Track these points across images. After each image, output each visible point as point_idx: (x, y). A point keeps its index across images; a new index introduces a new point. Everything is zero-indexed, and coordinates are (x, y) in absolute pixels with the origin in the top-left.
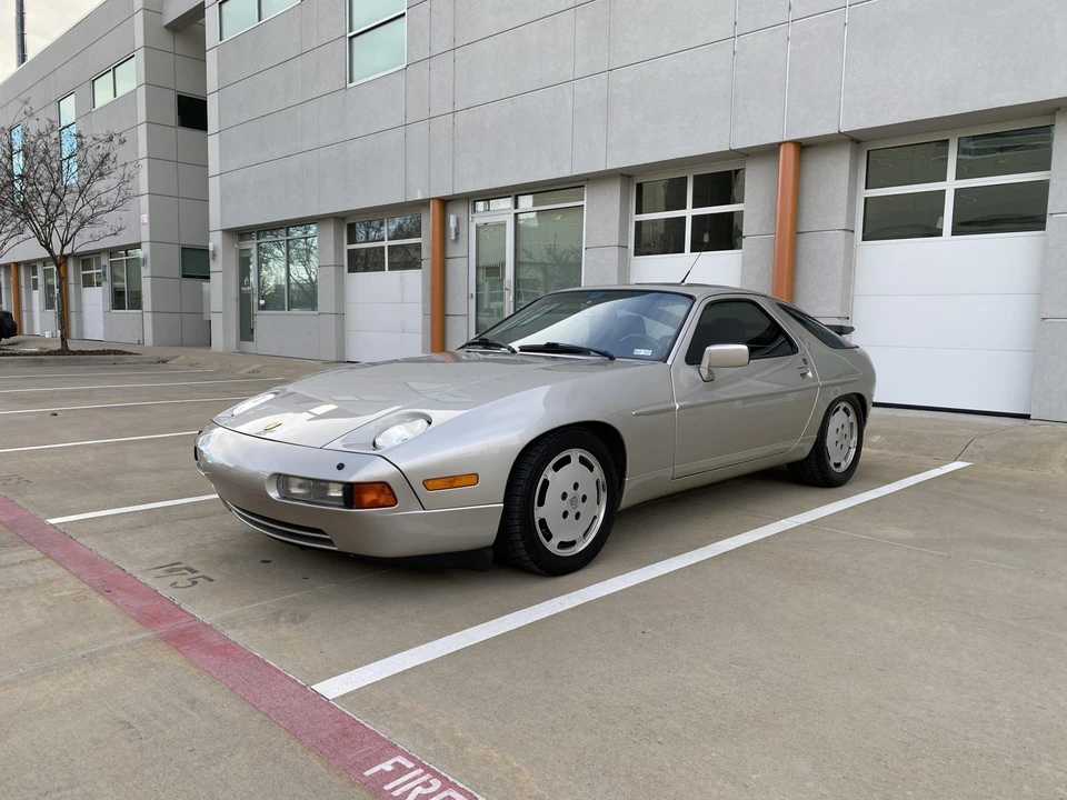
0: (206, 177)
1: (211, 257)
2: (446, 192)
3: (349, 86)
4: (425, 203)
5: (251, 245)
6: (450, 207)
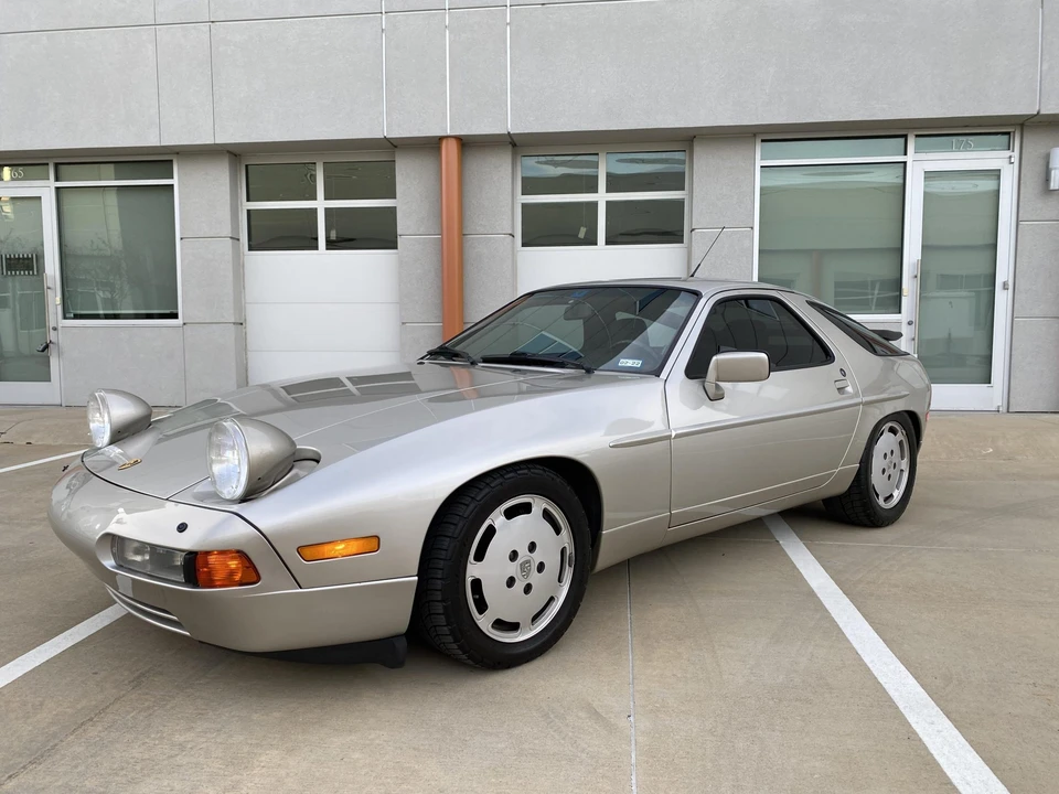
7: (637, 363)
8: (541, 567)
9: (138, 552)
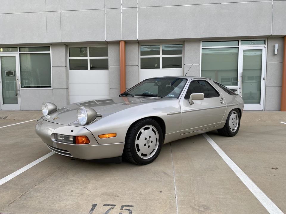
7: (173, 96)
8: (152, 142)
9: (61, 137)
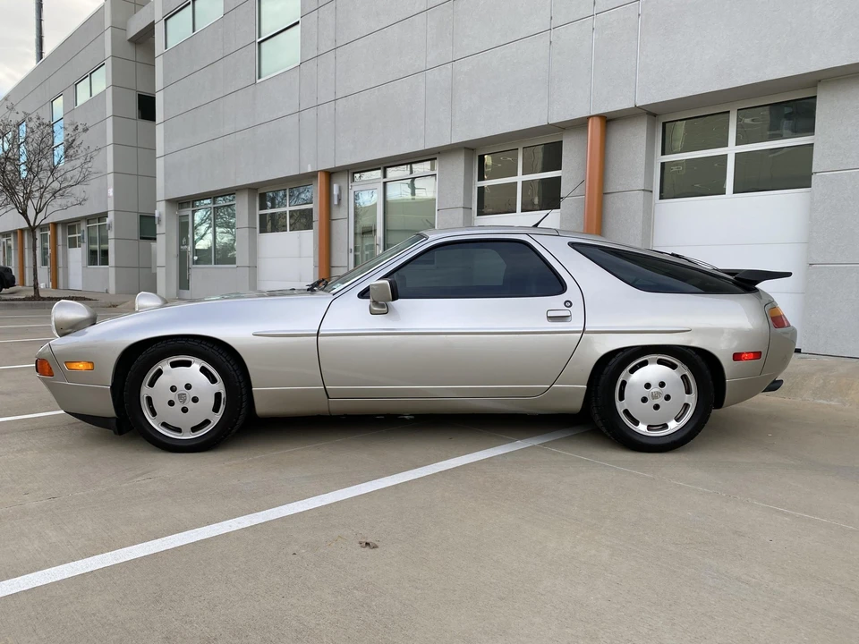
0: (154, 158)
1: (157, 222)
2: (329, 165)
3: (258, 81)
4: (313, 175)
5: (188, 211)
6: (334, 178)
